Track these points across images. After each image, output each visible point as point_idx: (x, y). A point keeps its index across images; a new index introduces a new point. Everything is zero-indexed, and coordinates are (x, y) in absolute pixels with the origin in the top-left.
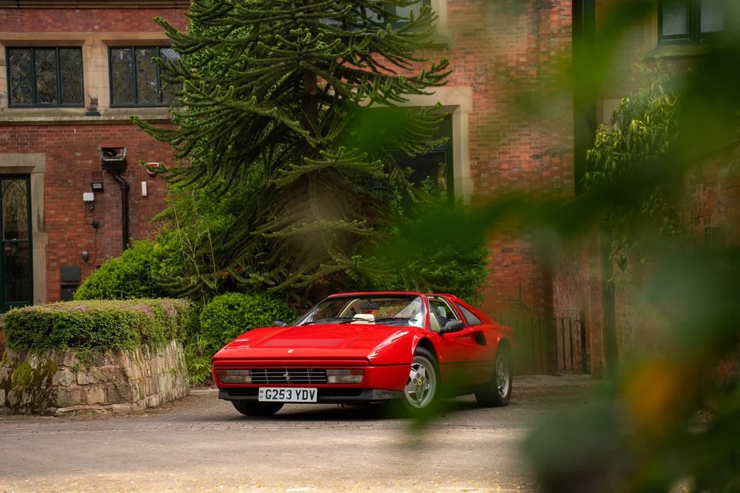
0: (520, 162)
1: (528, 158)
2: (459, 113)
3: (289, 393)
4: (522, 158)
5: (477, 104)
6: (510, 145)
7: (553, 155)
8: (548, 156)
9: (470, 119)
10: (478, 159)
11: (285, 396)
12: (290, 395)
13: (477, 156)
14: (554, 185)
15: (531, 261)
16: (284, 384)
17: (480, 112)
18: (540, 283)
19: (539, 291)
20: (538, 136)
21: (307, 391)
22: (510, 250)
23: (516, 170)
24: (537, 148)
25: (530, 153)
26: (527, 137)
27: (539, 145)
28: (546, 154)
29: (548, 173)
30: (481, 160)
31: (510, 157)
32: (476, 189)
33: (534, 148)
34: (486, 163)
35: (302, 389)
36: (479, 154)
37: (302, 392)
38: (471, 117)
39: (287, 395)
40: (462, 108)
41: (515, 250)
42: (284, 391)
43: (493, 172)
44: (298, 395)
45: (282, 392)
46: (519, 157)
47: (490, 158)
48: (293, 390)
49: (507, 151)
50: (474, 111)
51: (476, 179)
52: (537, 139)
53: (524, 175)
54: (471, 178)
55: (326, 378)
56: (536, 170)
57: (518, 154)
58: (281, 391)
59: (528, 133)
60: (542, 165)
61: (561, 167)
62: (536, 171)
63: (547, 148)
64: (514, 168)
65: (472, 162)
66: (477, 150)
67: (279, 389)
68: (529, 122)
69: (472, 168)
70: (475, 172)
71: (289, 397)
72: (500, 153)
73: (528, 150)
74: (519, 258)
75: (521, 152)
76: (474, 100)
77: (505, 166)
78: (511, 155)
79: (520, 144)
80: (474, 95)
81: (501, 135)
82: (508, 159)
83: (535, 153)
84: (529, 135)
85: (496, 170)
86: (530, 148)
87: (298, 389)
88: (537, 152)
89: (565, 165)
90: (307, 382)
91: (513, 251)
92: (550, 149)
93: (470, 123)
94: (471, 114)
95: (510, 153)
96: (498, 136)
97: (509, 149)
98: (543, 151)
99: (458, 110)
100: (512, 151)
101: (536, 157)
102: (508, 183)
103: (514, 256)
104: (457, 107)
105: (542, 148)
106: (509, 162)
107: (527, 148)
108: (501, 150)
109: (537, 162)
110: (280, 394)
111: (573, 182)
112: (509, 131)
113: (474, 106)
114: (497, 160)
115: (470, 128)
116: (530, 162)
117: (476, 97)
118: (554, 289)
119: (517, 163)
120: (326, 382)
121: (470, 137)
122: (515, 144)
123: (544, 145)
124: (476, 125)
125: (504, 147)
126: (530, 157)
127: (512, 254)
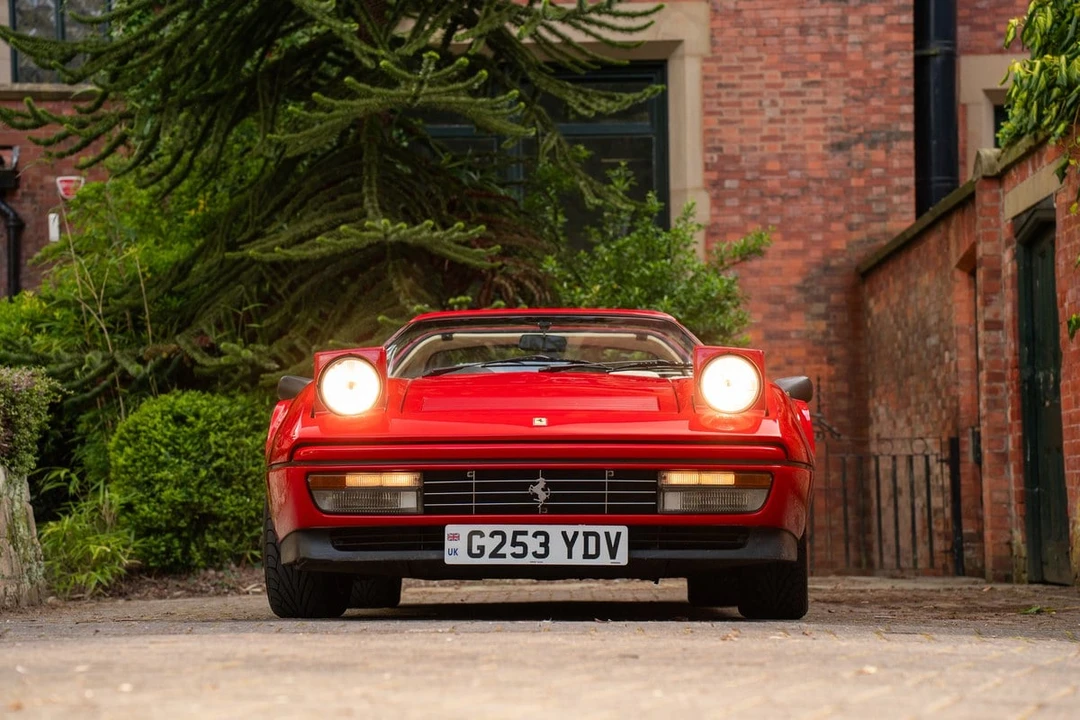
0: (804, 158)
1: (820, 150)
2: (682, 57)
3: (542, 539)
4: (808, 150)
5: (718, 39)
6: (783, 121)
7: (873, 145)
8: (861, 146)
9: (703, 68)
10: (720, 149)
11: (530, 551)
12: (545, 545)
13: (717, 144)
14: (874, 205)
15: (825, 359)
16: (526, 512)
17: (725, 56)
18: (844, 404)
19: (841, 419)
20: (842, 105)
21: (596, 535)
22: (783, 336)
23: (796, 174)
24: (840, 129)
25: (825, 138)
26: (819, 107)
27: (843, 123)
28: (857, 142)
29: (861, 182)
30: (725, 151)
31: (784, 147)
32: (715, 211)
33: (832, 129)
34: (735, 159)
35: (582, 529)
36: (721, 141)
37: (580, 539)
38: (705, 64)
39: (534, 545)
40: (688, 47)
41: (793, 335)
42: (525, 533)
43: (749, 176)
44: (570, 544)
45: (520, 539)
46: (802, 147)
47: (742, 149)
48: (554, 531)
49: (779, 134)
50: (713, 52)
51: (715, 191)
52: (840, 110)
53: (812, 184)
54: (706, 189)
55: (654, 498)
56: (837, 174)
57: (799, 141)
58: (516, 534)
59: (820, 97)
60: (849, 164)
61: (887, 169)
62: (837, 176)
63: (861, 130)
64: (792, 169)
65: (708, 155)
66: (719, 131)
67: (509, 529)
68: (823, 76)
69: (707, 168)
70: (714, 176)
71: (541, 551)
72: (764, 139)
73: (822, 133)
74: (802, 352)
75: (806, 138)
76: (713, 29)
77: (773, 165)
78: (786, 142)
79: (806, 121)
80: (713, 20)
81: (766, 102)
82: (780, 151)
83: (836, 140)
84: (823, 102)
85: (757, 174)
86: (825, 130)
87: (570, 530)
88: (841, 136)
89: (896, 164)
90: (600, 510)
91: (789, 338)
92: (866, 132)
93: (706, 78)
94: (706, 60)
95: (783, 139)
96: (760, 103)
97: (782, 130)
98: (853, 134)
99: (679, 51)
100: (787, 134)
101: (839, 147)
102: (779, 200)
103: (790, 347)
104: (677, 43)
105: (849, 128)
106: (782, 157)
107: (818, 129)
108: (765, 132)
109: (839, 159)
110: (514, 544)
111: (913, 200)
112: (783, 94)
113: (713, 43)
114: (758, 153)
115: (704, 87)
116: (824, 158)
117: (718, 24)
118: (872, 414)
119: (797, 159)
120: (654, 510)
121: (704, 105)
122: (795, 121)
123: (853, 123)
124: (717, 82)
125: (772, 126)
126: (825, 147)
127: (787, 343)
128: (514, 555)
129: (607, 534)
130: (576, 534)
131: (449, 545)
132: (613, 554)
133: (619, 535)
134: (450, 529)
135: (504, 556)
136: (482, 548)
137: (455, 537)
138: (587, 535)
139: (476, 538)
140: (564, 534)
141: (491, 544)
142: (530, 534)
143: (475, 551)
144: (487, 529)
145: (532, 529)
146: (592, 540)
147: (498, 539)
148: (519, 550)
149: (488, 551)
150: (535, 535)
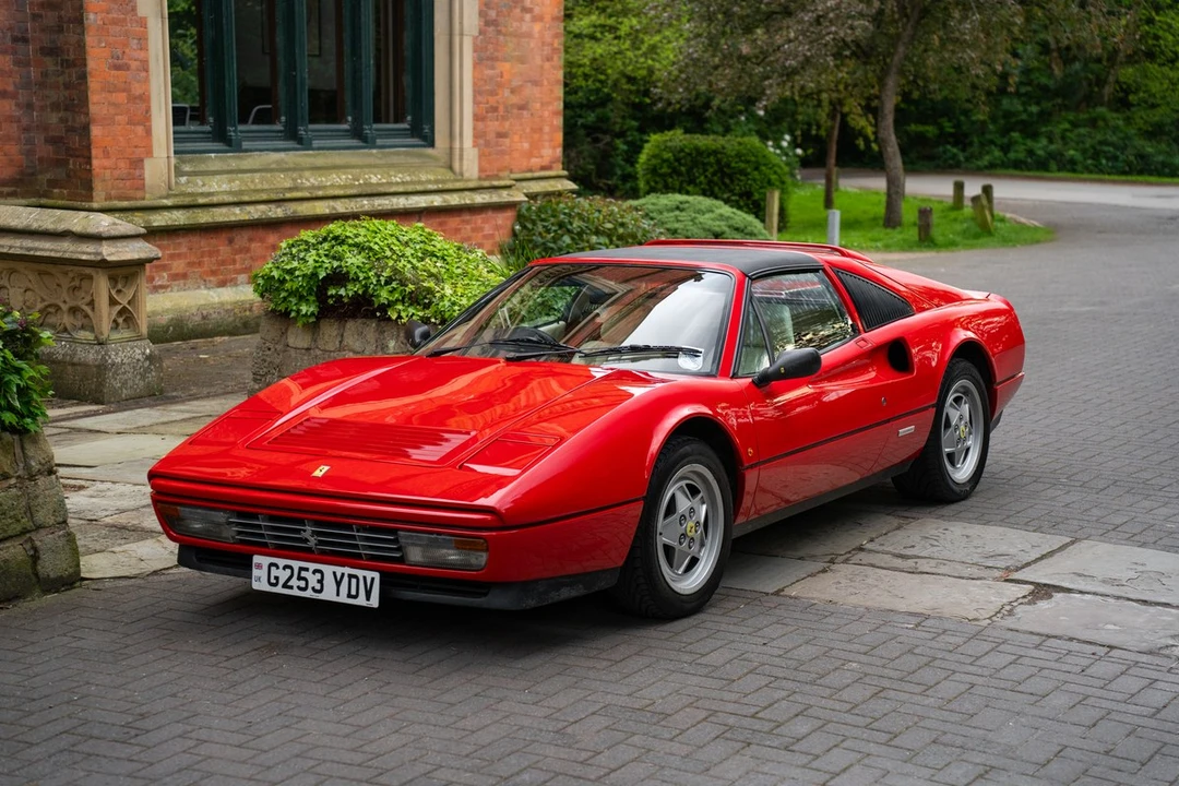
3: (318, 576)
128: (299, 588)
129: (365, 578)
130: (343, 575)
131: (255, 572)
132: (368, 596)
133: (373, 579)
134: (257, 559)
135: (291, 587)
136: (277, 578)
137: (259, 566)
138: (350, 576)
139: (273, 568)
140: (334, 573)
141: (284, 575)
142: (311, 570)
143: (273, 581)
144: (282, 562)
145: (312, 566)
146: (354, 581)
147: (288, 571)
148: (302, 584)
149: (281, 582)
150: (315, 572)
